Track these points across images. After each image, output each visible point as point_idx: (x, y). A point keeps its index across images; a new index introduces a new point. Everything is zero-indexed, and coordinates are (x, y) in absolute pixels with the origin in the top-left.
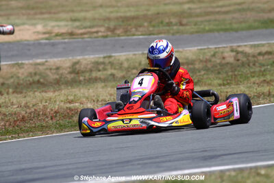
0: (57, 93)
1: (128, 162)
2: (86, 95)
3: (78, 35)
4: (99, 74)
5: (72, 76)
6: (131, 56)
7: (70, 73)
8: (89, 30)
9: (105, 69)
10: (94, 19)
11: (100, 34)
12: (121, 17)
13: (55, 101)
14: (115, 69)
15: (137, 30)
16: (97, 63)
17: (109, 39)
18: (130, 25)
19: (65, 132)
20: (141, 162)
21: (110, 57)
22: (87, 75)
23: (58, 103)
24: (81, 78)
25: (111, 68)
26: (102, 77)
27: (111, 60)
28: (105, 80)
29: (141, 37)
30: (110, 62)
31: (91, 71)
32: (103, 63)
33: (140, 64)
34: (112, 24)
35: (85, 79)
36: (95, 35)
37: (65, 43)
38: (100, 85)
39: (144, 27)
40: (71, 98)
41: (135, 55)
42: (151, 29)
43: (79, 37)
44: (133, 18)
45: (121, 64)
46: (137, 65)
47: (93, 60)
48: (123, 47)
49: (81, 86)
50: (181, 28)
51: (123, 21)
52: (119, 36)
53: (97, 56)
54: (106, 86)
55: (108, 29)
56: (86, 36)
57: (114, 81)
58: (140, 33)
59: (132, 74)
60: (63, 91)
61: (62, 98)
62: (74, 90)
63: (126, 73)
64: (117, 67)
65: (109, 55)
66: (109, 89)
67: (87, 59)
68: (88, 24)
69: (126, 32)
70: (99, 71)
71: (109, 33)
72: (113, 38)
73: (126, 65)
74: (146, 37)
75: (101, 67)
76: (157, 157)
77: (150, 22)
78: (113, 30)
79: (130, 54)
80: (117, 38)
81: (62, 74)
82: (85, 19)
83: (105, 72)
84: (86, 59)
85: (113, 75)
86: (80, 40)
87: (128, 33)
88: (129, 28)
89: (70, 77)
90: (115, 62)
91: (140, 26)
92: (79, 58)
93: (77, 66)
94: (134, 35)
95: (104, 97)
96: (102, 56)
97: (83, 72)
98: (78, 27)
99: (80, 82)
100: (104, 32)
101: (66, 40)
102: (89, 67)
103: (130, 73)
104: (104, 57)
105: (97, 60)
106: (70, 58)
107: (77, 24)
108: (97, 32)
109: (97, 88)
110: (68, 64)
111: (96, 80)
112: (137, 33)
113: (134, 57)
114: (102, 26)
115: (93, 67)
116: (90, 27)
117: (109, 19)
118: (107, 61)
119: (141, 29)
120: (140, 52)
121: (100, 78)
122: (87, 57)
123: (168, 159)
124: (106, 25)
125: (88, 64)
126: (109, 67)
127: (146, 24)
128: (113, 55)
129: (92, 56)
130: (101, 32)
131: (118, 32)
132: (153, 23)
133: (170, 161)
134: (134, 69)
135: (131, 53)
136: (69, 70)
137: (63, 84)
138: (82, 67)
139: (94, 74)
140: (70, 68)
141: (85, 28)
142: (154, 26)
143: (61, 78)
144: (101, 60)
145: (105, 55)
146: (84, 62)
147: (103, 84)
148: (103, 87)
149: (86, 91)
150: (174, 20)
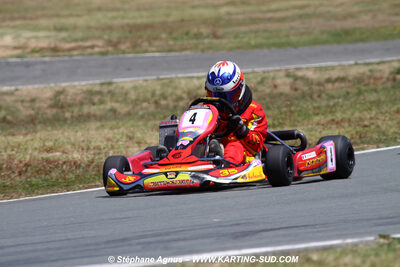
0: (29, 137)
1: (123, 240)
2: (72, 140)
3: (64, 51)
4: (93, 109)
5: (54, 111)
6: (141, 82)
7: (51, 107)
8: (80, 43)
9: (102, 102)
10: (89, 28)
11: (97, 50)
12: (128, 25)
13: (26, 149)
14: (117, 101)
15: (150, 44)
16: (90, 93)
17: (110, 57)
18: (140, 37)
19: (38, 194)
20: (142, 240)
21: (110, 84)
22: (76, 110)
23: (30, 152)
24: (68, 115)
25: (111, 101)
26: (98, 113)
27: (112, 88)
28: (101, 118)
29: (157, 54)
30: (109, 92)
31: (82, 104)
32: (100, 93)
33: (153, 94)
34: (115, 36)
35: (72, 117)
36: (89, 51)
37: (45, 63)
38: (93, 125)
39: (161, 39)
40: (49, 144)
41: (146, 81)
42: (171, 43)
43: (66, 53)
44: (146, 27)
45: (126, 94)
46: (149, 95)
47: (85, 89)
48: (129, 69)
49: (66, 127)
50: (216, 41)
51: (130, 32)
52: (124, 52)
53: (91, 82)
54: (103, 126)
55: (109, 42)
56: (75, 53)
57: (115, 119)
58: (154, 49)
59: (142, 109)
60: (38, 135)
61: (37, 144)
62: (55, 132)
63: (134, 108)
64: (120, 99)
65: (108, 80)
66: (106, 131)
67: (76, 86)
68: (79, 34)
69: (135, 47)
70: (94, 104)
71: (110, 49)
72: (115, 56)
73: (133, 96)
74: (164, 54)
75: (96, 99)
76: (167, 234)
77: (170, 33)
78: (115, 45)
79: (139, 80)
80: (121, 56)
81: (39, 109)
82: (75, 28)
83: (102, 107)
84: (74, 87)
85: (113, 111)
86: (66, 58)
87: (138, 49)
88: (140, 41)
89: (50, 113)
90: (117, 91)
91: (156, 39)
92: (64, 85)
93: (62, 97)
94: (146, 51)
95: (98, 144)
96: (98, 82)
97: (70, 106)
98: (64, 40)
99: (65, 120)
100: (103, 47)
101: (47, 59)
102: (78, 98)
103: (138, 107)
104: (102, 84)
105: (90, 87)
106: (52, 85)
107: (64, 34)
108: (92, 47)
109: (88, 130)
110: (49, 94)
111: (89, 117)
112: (150, 49)
113: (145, 84)
114: (100, 38)
115: (86, 98)
116: (83, 40)
117: (110, 28)
118: (105, 89)
119: (157, 43)
120: (155, 77)
121: (95, 116)
122: (76, 83)
123: (181, 236)
124: (106, 37)
125: (76, 94)
126: (107, 99)
127: (164, 36)
128: (115, 80)
129: (83, 83)
130: (98, 46)
131: (123, 47)
132: (175, 35)
133: (184, 239)
134: (145, 101)
135: (141, 78)
136: (49, 102)
137: (40, 122)
138: (69, 98)
139: (86, 109)
140: (51, 99)
141: (76, 40)
142: (175, 39)
143: (38, 113)
144: (97, 88)
145: (103, 81)
146: (71, 91)
147: (98, 124)
148: (97, 129)
149: (73, 133)
150: (205, 30)
